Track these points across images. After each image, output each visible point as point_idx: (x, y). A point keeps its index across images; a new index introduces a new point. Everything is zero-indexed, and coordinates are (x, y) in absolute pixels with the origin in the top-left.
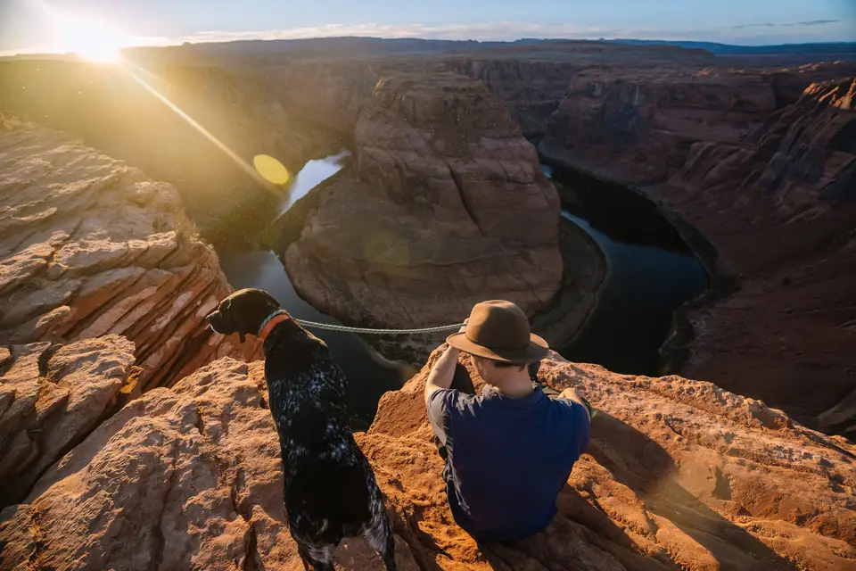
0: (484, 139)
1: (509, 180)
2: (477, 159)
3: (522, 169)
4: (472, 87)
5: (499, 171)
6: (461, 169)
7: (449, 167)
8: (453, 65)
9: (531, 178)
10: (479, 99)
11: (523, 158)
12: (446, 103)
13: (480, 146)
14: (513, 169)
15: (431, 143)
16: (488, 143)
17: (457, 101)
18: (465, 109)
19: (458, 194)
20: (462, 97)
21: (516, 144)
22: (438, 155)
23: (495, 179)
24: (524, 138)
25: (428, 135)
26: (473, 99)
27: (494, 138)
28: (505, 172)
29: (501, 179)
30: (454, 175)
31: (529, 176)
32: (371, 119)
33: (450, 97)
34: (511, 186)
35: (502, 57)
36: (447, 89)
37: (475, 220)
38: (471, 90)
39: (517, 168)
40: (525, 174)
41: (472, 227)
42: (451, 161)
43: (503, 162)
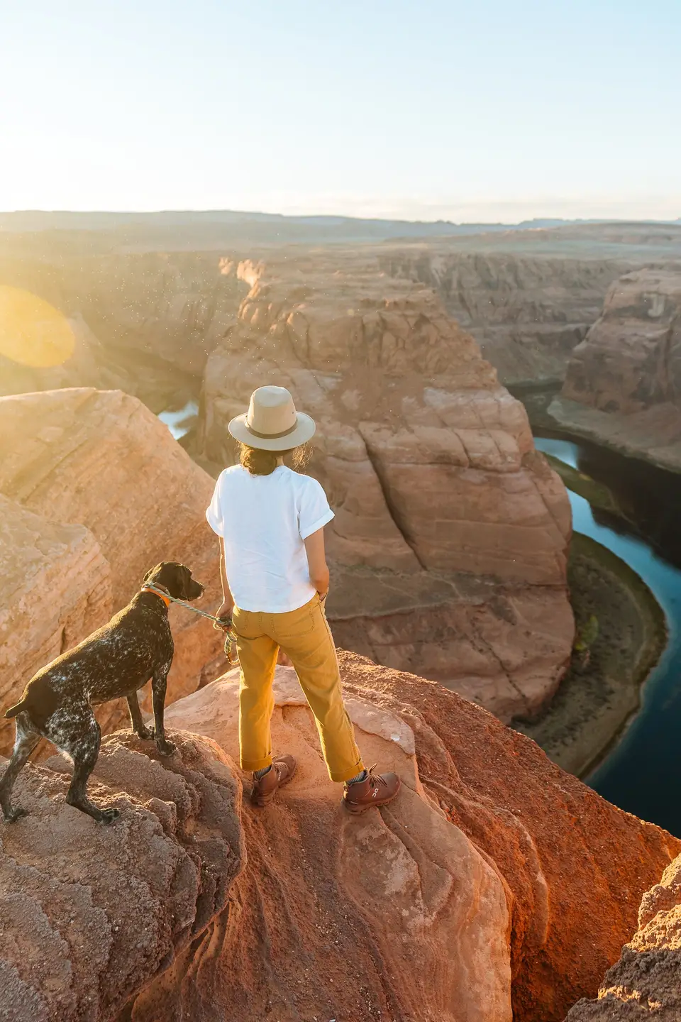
0: (430, 390)
1: (474, 466)
2: (416, 427)
3: (497, 444)
4: (411, 299)
5: (457, 450)
6: (386, 442)
7: (364, 440)
8: (393, 263)
9: (513, 462)
10: (423, 320)
11: (502, 426)
12: (363, 327)
13: (422, 404)
14: (481, 444)
15: (334, 395)
16: (437, 399)
17: (384, 324)
18: (397, 338)
19: (376, 490)
20: (393, 317)
21: (490, 401)
22: (345, 416)
23: (447, 462)
24: (505, 391)
25: (329, 382)
26: (412, 321)
27: (448, 389)
28: (466, 451)
29: (458, 463)
30: (371, 454)
31: (509, 459)
32: (235, 352)
33: (372, 316)
34: (474, 477)
35: (486, 251)
36: (368, 304)
37: (407, 536)
38: (408, 304)
39: (488, 443)
40: (503, 455)
41: (399, 548)
42: (368, 428)
43: (461, 432)
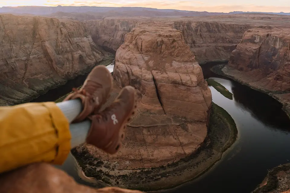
0: (174, 62)
1: (183, 85)
2: (168, 72)
3: (191, 79)
4: (172, 35)
5: (178, 80)
6: (158, 76)
7: (153, 75)
9: (195, 84)
10: (174, 41)
11: (193, 73)
12: (157, 42)
13: (171, 66)
14: (185, 78)
15: (147, 62)
16: (176, 64)
17: (162, 42)
18: (166, 46)
19: (154, 90)
20: (165, 40)
21: (191, 66)
22: (149, 68)
23: (175, 83)
24: (197, 63)
25: (146, 58)
26: (171, 41)
27: (180, 61)
28: (181, 80)
29: (179, 84)
30: (154, 80)
31: (194, 83)
32: (124, 48)
33: (159, 39)
34: (183, 88)
36: (160, 35)
37: (162, 105)
38: (171, 36)
39: (188, 78)
40: (192, 82)
41: (158, 107)
42: (154, 72)
43: (181, 74)
